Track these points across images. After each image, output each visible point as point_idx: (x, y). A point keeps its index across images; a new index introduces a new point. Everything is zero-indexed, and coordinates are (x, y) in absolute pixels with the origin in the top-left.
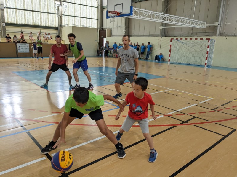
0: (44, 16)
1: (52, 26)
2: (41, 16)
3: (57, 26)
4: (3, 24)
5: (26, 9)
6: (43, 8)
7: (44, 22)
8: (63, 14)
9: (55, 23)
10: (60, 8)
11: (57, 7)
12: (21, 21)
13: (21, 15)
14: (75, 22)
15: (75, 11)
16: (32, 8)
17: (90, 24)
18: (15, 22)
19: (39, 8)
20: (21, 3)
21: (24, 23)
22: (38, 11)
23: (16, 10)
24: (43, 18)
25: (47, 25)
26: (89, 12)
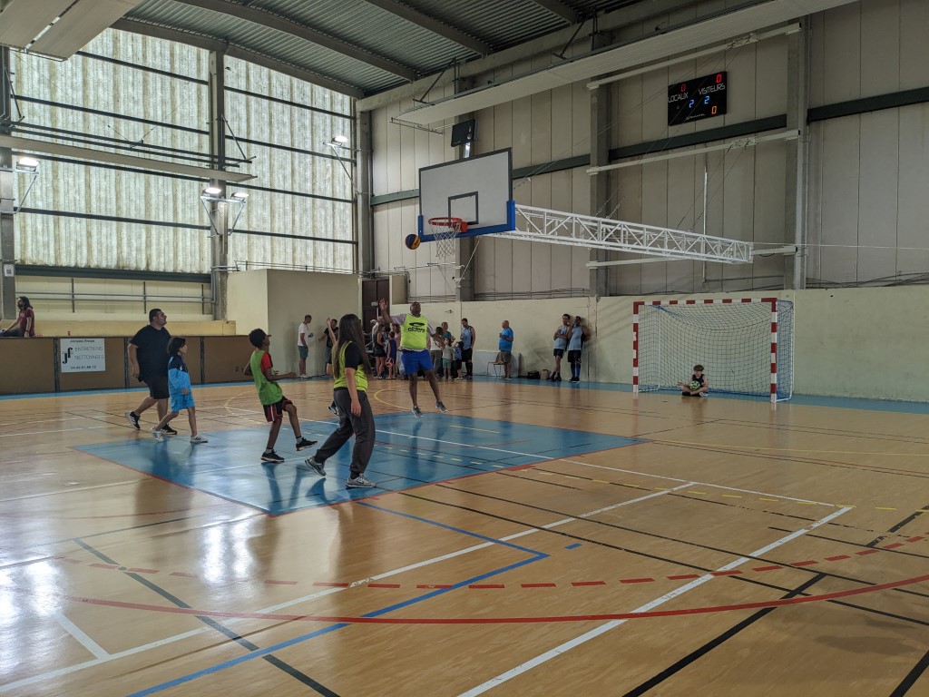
0: (162, 236)
1: (188, 271)
2: (147, 237)
3: (207, 269)
4: (7, 267)
5: (94, 212)
6: (157, 208)
7: (159, 256)
8: (230, 227)
9: (202, 259)
10: (221, 206)
11: (207, 205)
12: (73, 256)
13: (74, 236)
14: (273, 255)
15: (272, 216)
16: (119, 208)
17: (327, 259)
18: (51, 262)
19: (143, 207)
20: (78, 192)
21: (83, 263)
22: (138, 218)
23: (57, 217)
24: (158, 244)
25: (170, 269)
26: (326, 219)
